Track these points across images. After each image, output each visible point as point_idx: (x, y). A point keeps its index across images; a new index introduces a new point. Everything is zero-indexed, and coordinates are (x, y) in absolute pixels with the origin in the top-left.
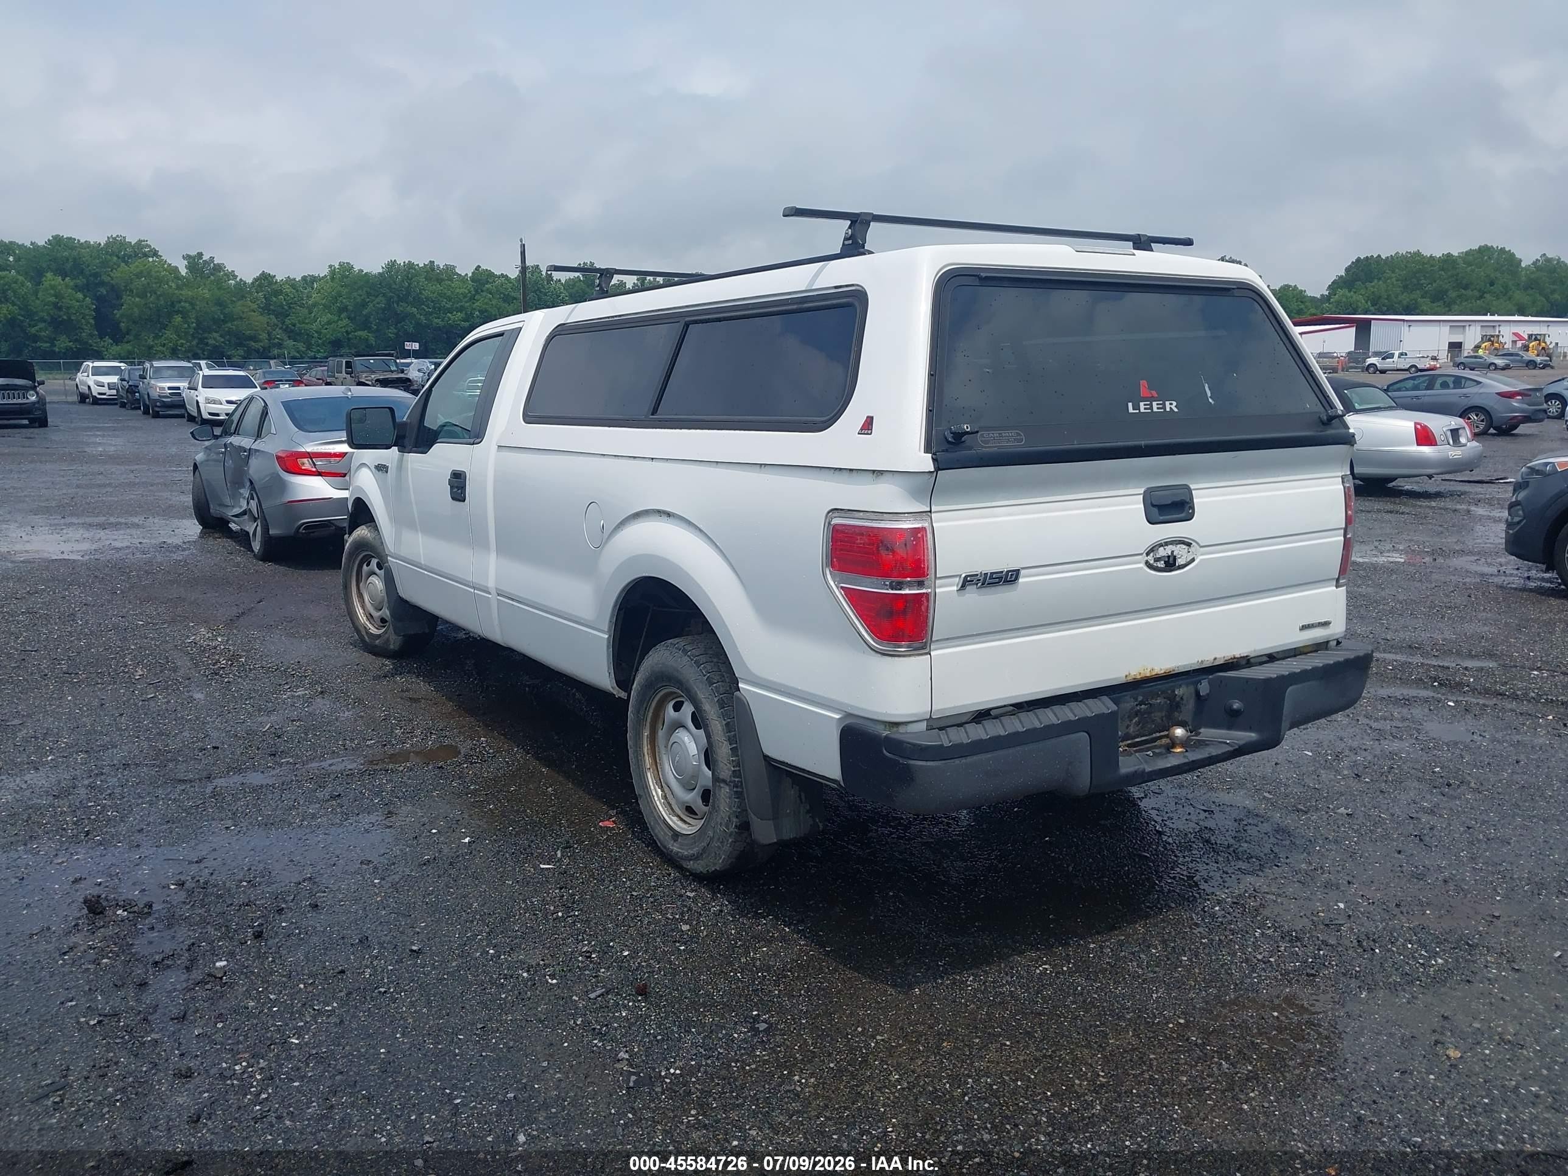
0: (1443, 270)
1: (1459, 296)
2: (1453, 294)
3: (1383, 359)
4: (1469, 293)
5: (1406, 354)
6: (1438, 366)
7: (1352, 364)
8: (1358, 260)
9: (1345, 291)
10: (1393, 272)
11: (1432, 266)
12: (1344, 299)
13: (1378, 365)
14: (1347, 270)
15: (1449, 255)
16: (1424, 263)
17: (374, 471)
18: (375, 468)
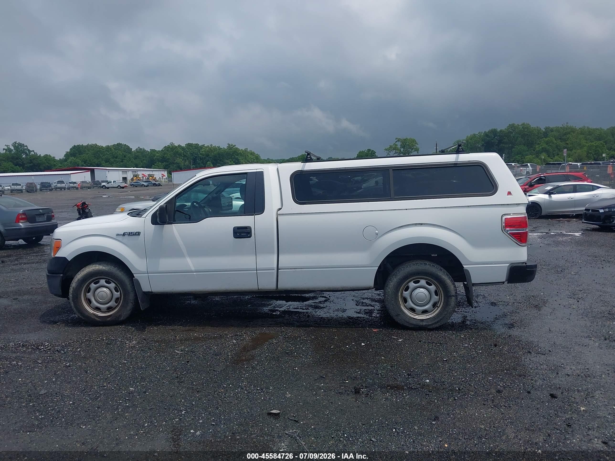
0: (107, 151)
1: (115, 161)
2: (112, 160)
3: (108, 183)
4: (117, 159)
5: (115, 182)
6: (127, 186)
7: (95, 186)
8: (75, 146)
9: (73, 158)
10: (89, 151)
11: (103, 150)
12: (73, 161)
13: (106, 186)
14: (71, 149)
15: (108, 146)
16: (100, 149)
17: (115, 236)
18: (116, 235)
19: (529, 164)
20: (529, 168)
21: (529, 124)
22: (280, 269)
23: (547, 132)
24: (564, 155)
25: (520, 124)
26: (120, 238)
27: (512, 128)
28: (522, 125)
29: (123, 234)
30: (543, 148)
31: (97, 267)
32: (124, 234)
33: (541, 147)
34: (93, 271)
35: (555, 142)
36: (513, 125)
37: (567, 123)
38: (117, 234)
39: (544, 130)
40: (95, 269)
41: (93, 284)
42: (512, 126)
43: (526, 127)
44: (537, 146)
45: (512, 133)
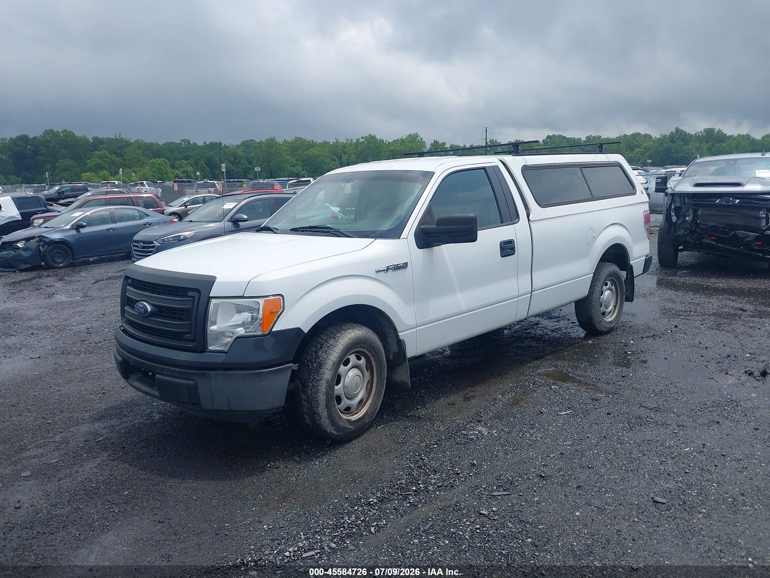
17: (373, 274)
18: (377, 272)
19: (145, 182)
20: (144, 186)
21: (72, 132)
22: (533, 292)
23: (98, 143)
24: (222, 170)
25: (60, 131)
26: (382, 275)
27: (49, 134)
28: (63, 132)
29: (385, 268)
30: (96, 164)
31: (353, 334)
32: (388, 269)
33: (93, 163)
34: (350, 341)
35: (110, 156)
36: (52, 131)
37: (120, 134)
38: (377, 270)
39: (91, 141)
40: (352, 338)
41: (342, 366)
42: (50, 133)
43: (68, 135)
44: (88, 162)
45: (50, 142)
